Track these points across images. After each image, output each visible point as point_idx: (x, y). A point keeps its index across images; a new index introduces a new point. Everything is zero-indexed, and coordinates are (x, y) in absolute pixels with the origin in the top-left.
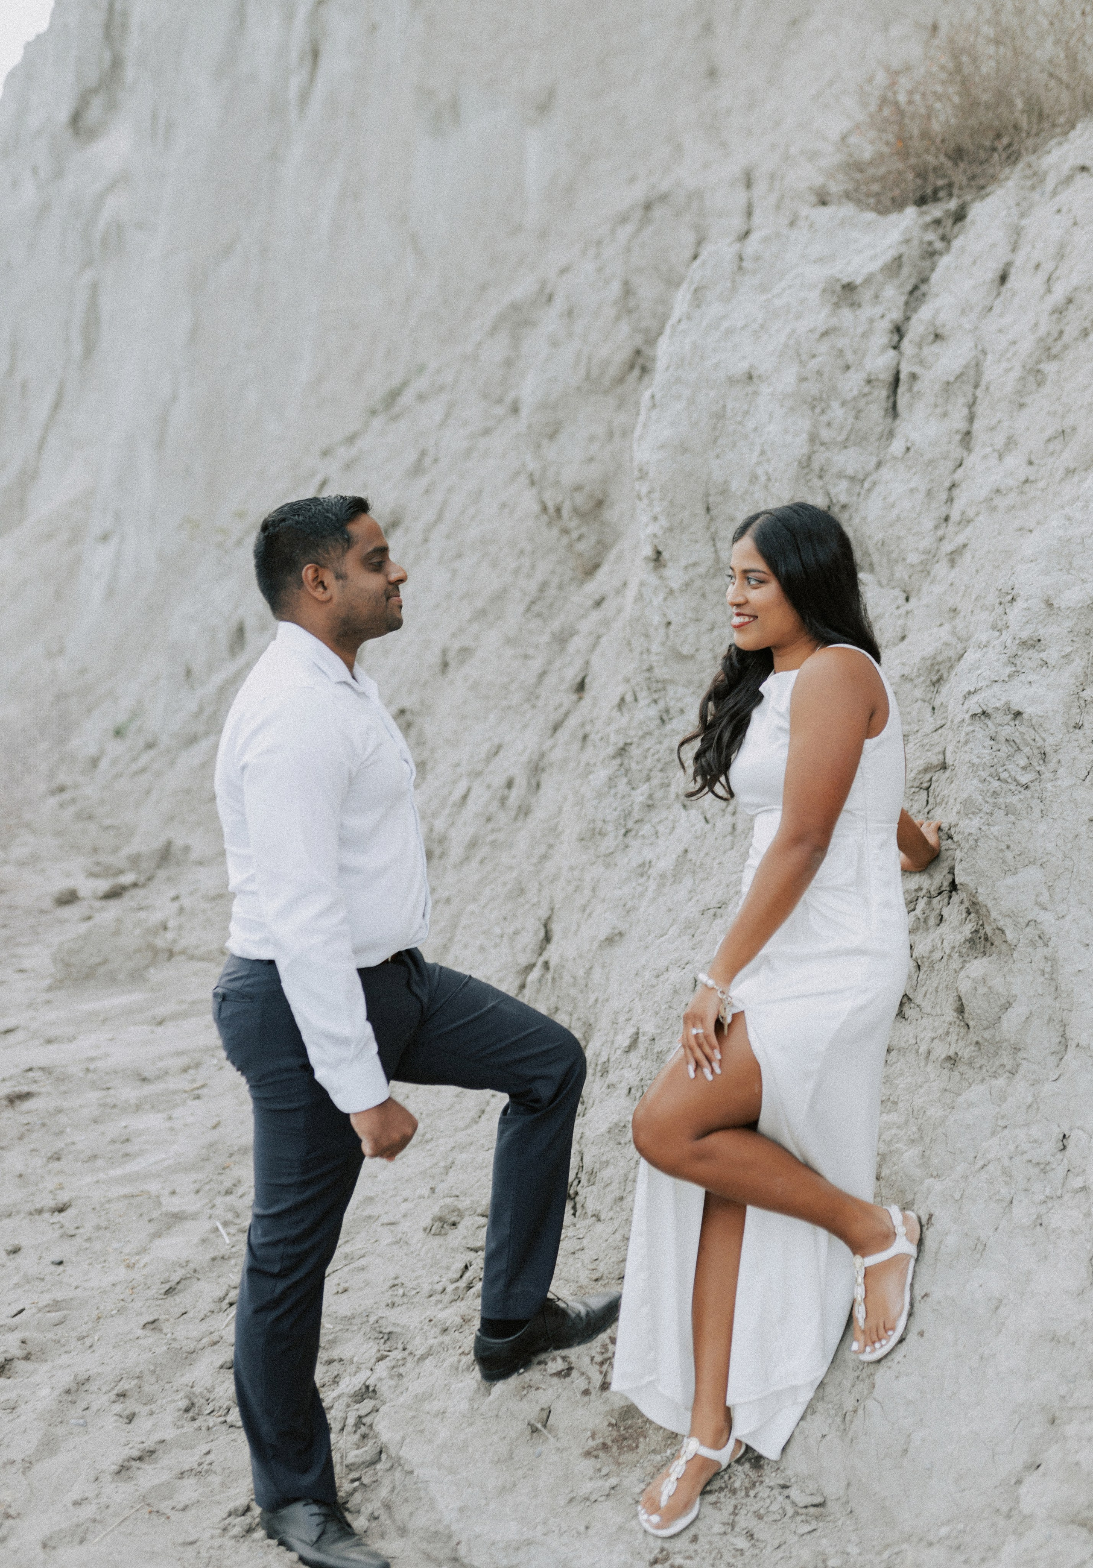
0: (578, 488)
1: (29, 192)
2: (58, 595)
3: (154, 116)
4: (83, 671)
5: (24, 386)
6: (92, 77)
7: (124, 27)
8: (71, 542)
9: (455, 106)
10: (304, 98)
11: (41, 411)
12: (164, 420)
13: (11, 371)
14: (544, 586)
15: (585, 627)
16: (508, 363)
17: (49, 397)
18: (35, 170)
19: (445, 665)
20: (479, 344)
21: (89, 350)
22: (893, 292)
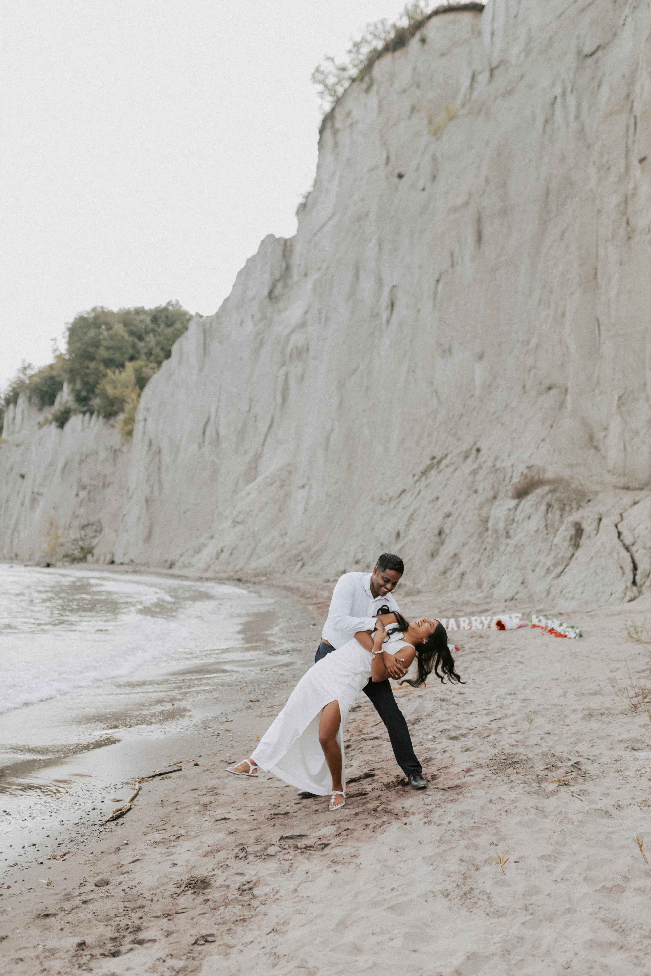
0: (484, 518)
1: (249, 326)
2: (280, 511)
3: (320, 314)
4: (301, 542)
5: (255, 417)
6: (277, 275)
7: (291, 251)
8: (282, 486)
9: (450, 350)
10: (388, 321)
11: (263, 428)
12: (328, 439)
13: (249, 411)
14: (480, 533)
16: (473, 482)
17: (268, 422)
18: (253, 317)
20: (467, 476)
21: (284, 401)
22: (514, 510)
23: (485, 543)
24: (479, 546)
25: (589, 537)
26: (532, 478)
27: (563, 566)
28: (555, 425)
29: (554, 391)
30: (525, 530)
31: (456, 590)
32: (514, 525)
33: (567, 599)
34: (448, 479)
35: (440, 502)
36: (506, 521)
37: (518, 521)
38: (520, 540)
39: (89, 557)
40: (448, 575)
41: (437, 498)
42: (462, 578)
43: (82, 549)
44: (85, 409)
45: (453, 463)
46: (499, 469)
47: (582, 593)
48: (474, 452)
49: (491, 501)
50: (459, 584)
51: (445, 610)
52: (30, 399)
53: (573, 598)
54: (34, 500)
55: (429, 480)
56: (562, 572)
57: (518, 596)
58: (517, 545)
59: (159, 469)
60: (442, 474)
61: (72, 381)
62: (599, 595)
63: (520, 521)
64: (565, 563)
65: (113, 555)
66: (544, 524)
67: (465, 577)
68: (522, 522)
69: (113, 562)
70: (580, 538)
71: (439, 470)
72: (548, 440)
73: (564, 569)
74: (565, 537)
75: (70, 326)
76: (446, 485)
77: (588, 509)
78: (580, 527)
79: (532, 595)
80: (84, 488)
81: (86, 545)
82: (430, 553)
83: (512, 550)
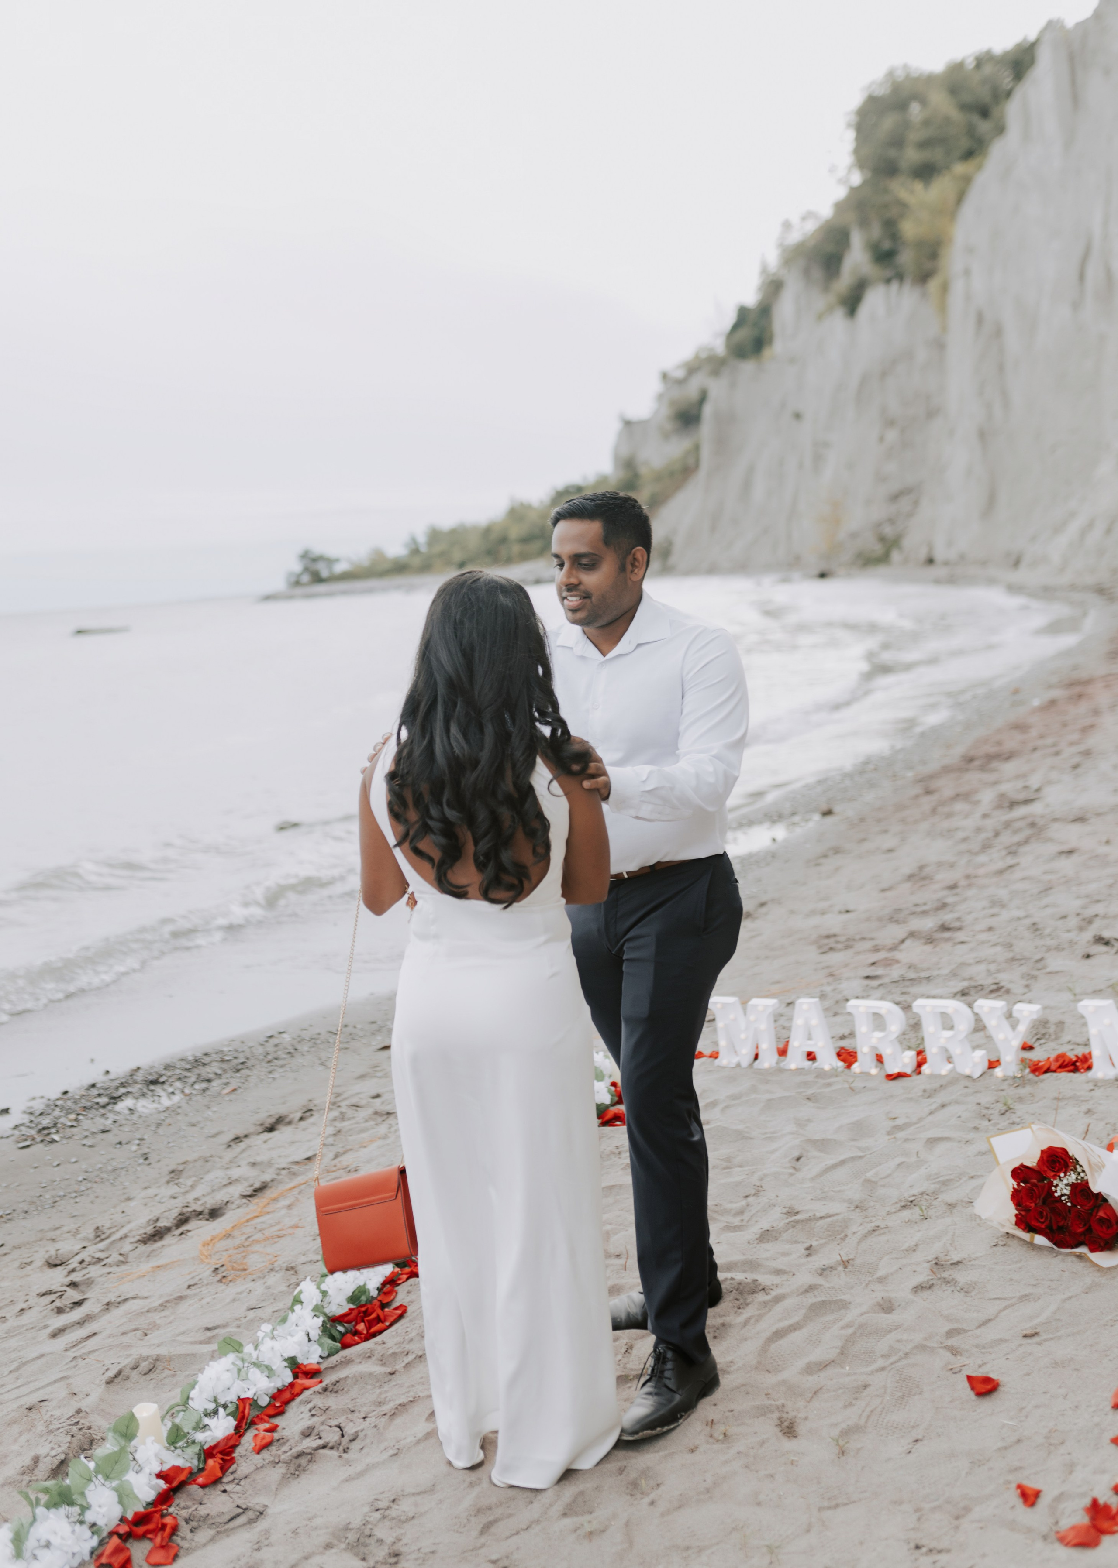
39: (895, 556)
43: (882, 539)
44: (888, 273)
52: (806, 272)
54: (818, 459)
59: (1001, 368)
61: (864, 223)
65: (931, 547)
69: (930, 561)
75: (853, 119)
80: (890, 423)
81: (888, 531)
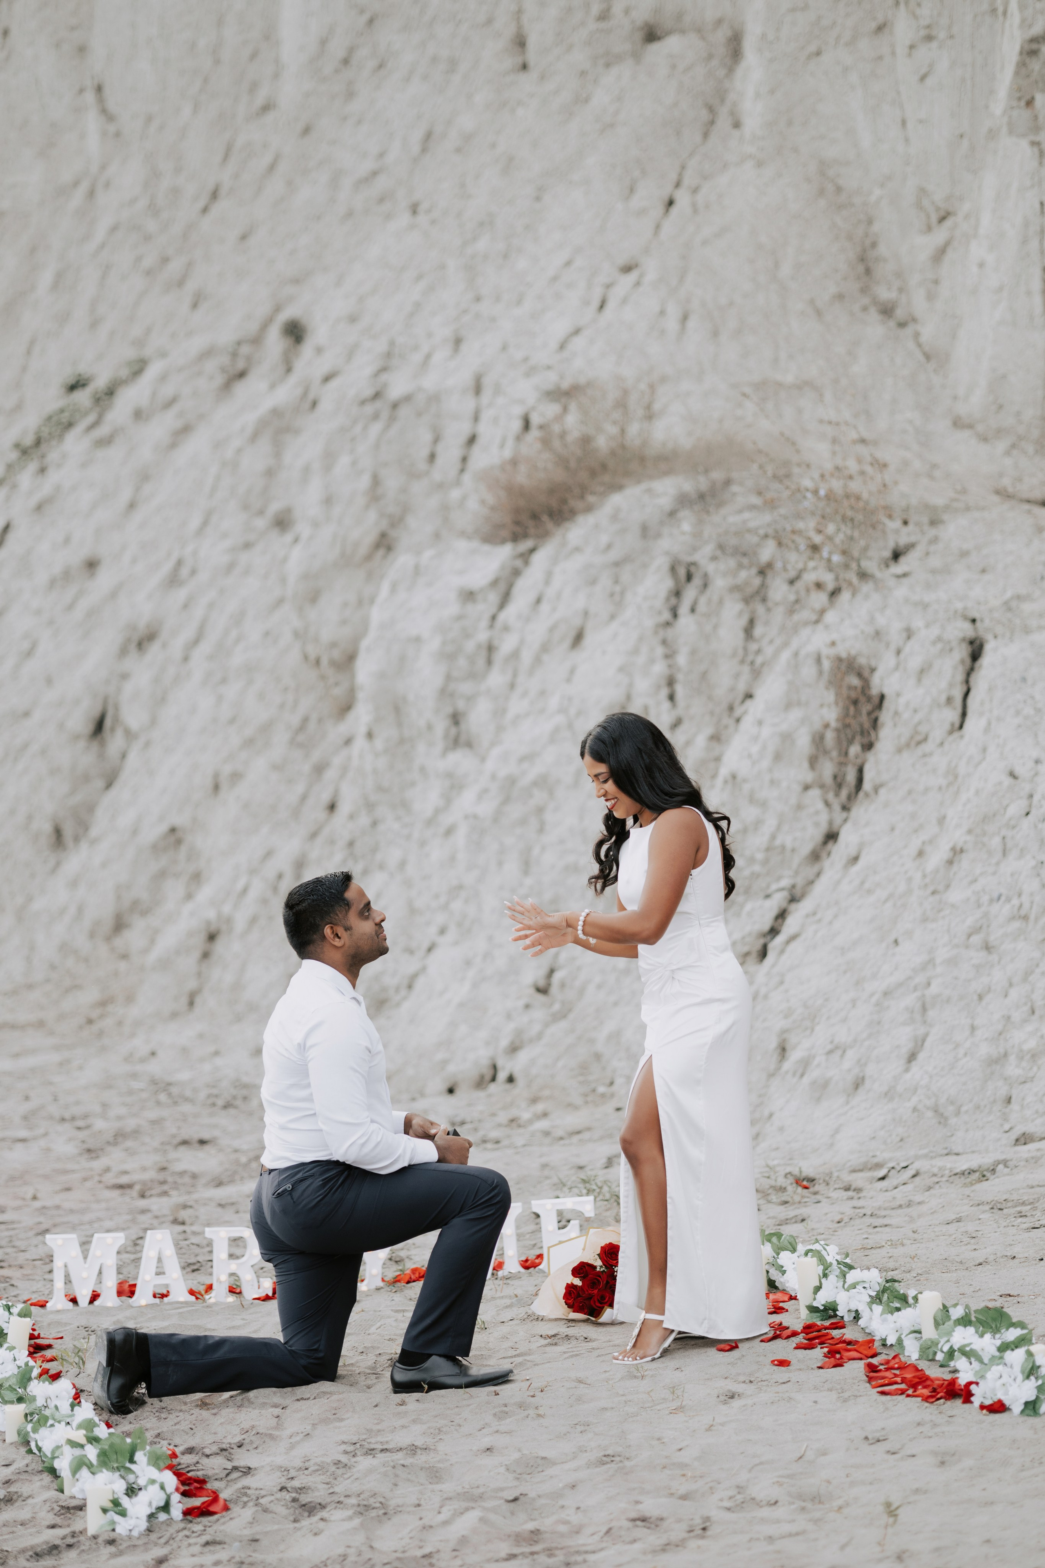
0: (333, 645)
14: (306, 720)
15: (337, 761)
16: (270, 473)
19: (216, 787)
20: (239, 451)
22: (493, 598)
23: (330, 774)
24: (300, 788)
25: (917, 740)
26: (586, 440)
27: (778, 900)
28: (683, 199)
29: (672, 44)
30: (554, 702)
31: (174, 1015)
32: (496, 679)
33: (821, 1088)
34: (144, 477)
35: (105, 579)
36: (448, 656)
37: (515, 655)
38: (528, 758)
40: (134, 938)
41: (92, 565)
42: (206, 955)
45: (169, 404)
46: (408, 398)
47: (912, 1057)
48: (275, 342)
49: (369, 557)
50: (192, 984)
51: (119, 1137)
53: (858, 1084)
55: (53, 477)
56: (774, 931)
57: (517, 1064)
58: (512, 781)
60: (115, 452)
62: (1013, 1069)
63: (527, 657)
64: (785, 882)
66: (659, 668)
67: (219, 947)
68: (538, 661)
70: (868, 746)
71: (103, 431)
72: (651, 270)
73: (782, 915)
74: (787, 738)
76: (132, 506)
77: (901, 591)
78: (866, 684)
79: (598, 1056)
82: (47, 828)
83: (486, 809)
